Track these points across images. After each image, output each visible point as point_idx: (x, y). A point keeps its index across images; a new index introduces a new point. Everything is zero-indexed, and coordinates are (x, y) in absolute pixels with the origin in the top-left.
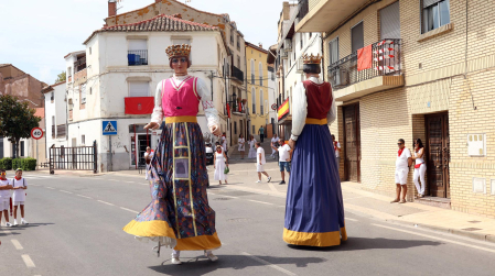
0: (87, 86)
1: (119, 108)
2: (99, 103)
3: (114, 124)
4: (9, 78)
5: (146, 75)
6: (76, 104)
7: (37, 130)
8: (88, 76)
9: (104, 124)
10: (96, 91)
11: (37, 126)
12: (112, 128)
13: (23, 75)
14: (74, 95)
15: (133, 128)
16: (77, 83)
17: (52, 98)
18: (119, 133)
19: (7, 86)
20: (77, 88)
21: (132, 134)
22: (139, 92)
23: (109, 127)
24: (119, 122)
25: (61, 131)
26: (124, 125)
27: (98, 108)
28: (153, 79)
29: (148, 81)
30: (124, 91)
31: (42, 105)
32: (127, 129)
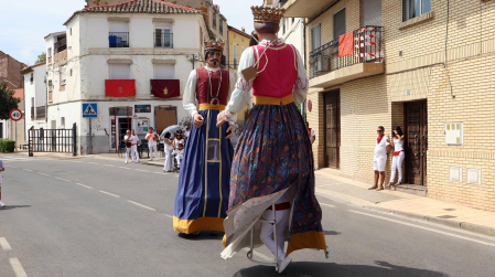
0: (68, 68)
1: (100, 90)
2: (79, 85)
3: (95, 106)
5: (127, 57)
6: (56, 85)
7: (16, 112)
8: (69, 57)
9: (84, 106)
10: (77, 73)
11: (16, 108)
12: (92, 110)
13: (2, 55)
14: (54, 77)
15: (114, 111)
16: (57, 64)
17: (32, 80)
18: (99, 116)
20: (57, 69)
21: (113, 117)
22: (120, 74)
23: (89, 110)
24: (99, 104)
25: (40, 113)
26: (104, 108)
27: (78, 90)
28: (134, 61)
29: (129, 64)
30: (104, 73)
31: (22, 86)
32: (108, 112)
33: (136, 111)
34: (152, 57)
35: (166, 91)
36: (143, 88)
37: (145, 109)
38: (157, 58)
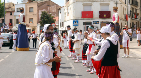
0: (69, 7)
1: (80, 15)
2: (72, 14)
3: (77, 21)
4: (49, 5)
5: (90, 3)
8: (70, 3)
9: (74, 21)
10: (72, 9)
12: (77, 23)
13: (54, 4)
16: (67, 6)
17: (61, 12)
18: (79, 25)
19: (48, 8)
20: (67, 8)
21: (84, 26)
22: (88, 9)
23: (75, 23)
24: (79, 21)
26: (81, 22)
27: (72, 16)
28: (93, 4)
29: (91, 5)
30: (82, 9)
32: (82, 24)
33: (93, 24)
34: (100, 2)
35: (105, 16)
36: (96, 15)
37: (96, 23)
38: (102, 2)
